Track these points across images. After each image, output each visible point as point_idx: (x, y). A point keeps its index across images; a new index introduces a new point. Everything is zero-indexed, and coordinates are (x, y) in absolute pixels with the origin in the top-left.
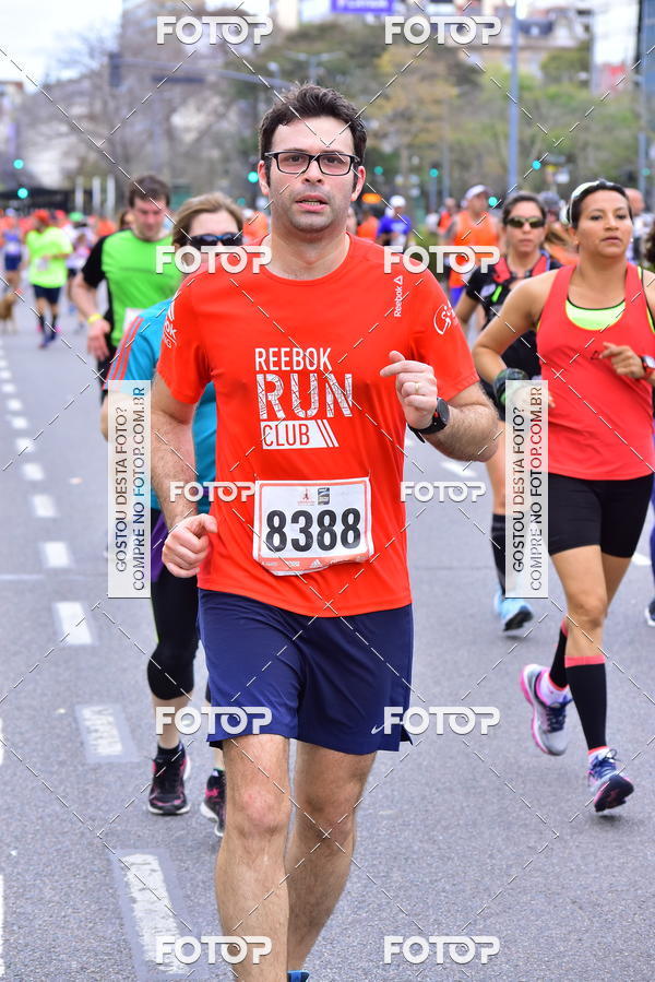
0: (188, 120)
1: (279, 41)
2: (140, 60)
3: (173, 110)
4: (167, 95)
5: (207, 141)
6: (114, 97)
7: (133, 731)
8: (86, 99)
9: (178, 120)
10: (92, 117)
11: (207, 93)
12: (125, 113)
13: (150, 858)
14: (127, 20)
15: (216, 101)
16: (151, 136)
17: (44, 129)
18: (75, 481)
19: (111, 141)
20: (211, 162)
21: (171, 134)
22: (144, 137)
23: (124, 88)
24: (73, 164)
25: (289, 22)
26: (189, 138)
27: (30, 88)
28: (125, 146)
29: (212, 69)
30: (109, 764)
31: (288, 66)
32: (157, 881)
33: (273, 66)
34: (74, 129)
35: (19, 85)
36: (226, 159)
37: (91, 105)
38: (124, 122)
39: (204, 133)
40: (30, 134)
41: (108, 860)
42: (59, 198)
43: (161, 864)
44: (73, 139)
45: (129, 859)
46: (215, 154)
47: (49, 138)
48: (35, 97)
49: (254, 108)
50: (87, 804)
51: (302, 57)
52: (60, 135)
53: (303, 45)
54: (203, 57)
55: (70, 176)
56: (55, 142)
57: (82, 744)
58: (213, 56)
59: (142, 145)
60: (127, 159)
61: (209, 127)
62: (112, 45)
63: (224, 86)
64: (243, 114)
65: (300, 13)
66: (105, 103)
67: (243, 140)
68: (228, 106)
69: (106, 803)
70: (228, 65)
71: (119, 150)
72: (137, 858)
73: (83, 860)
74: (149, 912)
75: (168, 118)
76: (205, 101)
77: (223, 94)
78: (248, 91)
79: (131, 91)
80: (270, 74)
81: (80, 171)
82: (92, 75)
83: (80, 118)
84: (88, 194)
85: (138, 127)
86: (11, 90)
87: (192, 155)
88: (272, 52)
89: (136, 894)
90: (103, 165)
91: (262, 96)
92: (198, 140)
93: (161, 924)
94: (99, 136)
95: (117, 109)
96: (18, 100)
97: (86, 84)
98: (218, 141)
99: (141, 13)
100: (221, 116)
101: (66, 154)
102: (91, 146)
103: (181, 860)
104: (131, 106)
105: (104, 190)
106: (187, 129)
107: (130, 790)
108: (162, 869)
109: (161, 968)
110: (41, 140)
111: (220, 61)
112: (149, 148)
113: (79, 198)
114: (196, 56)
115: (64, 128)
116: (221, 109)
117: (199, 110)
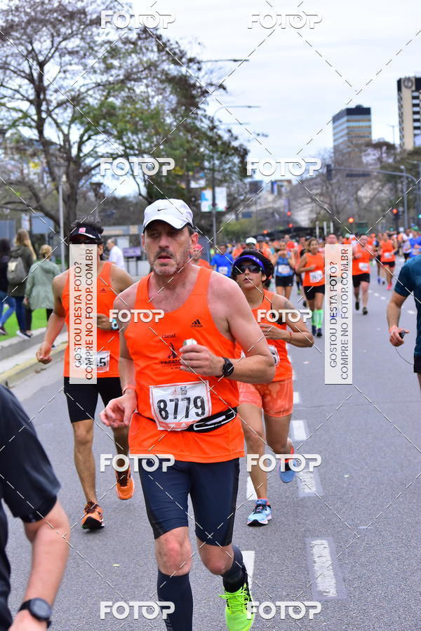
0: (365, 193)
1: (405, 155)
2: (342, 168)
3: (359, 189)
4: (355, 183)
5: (374, 203)
6: (331, 185)
7: (321, 481)
8: (320, 187)
9: (361, 193)
10: (321, 195)
11: (374, 181)
12: (336, 191)
13: (324, 542)
14: (336, 149)
15: (378, 184)
16: (348, 201)
17: (300, 201)
18: (306, 363)
19: (330, 205)
20: (377, 212)
21: (358, 200)
22: (345, 202)
23: (334, 181)
24: (314, 216)
25: (409, 146)
26: (365, 201)
27: (294, 183)
28: (336, 206)
29: (375, 169)
30: (309, 497)
31: (410, 167)
32: (326, 552)
33: (402, 167)
34: (313, 200)
35: (289, 182)
36: (384, 210)
37: (322, 189)
38: (336, 195)
39: (372, 199)
40: (294, 203)
41: (305, 543)
42: (309, 231)
43: (329, 545)
44: (314, 205)
45: (315, 542)
46: (379, 208)
47: (303, 205)
48: (296, 186)
49: (395, 186)
50: (298, 516)
51: (415, 162)
52: (308, 203)
53: (416, 157)
54: (371, 165)
55: (313, 221)
56: (305, 206)
57: (297, 487)
58: (376, 164)
59: (345, 206)
60: (338, 213)
61: (375, 195)
62: (328, 161)
63: (381, 177)
64: (391, 190)
65: (414, 143)
66: (327, 188)
67: (391, 201)
68: (383, 186)
69: (306, 516)
70: (382, 168)
71: (334, 208)
72: (318, 542)
73: (293, 543)
74: (321, 567)
75: (356, 193)
76: (373, 184)
77: (380, 181)
78: (391, 178)
79: (338, 181)
80: (401, 171)
81: (317, 219)
82: (320, 175)
83: (317, 194)
84: (322, 229)
85: (342, 197)
86: (285, 184)
87: (367, 209)
88: (402, 161)
89: (316, 559)
90: (328, 215)
91: (398, 181)
92: (370, 202)
93: (327, 573)
94: (326, 203)
95: (333, 191)
96: (288, 189)
97: (319, 180)
98: (379, 202)
99: (341, 147)
100: (381, 191)
101: (311, 211)
102: (322, 207)
103: (339, 542)
104: (339, 188)
105: (328, 227)
106: (366, 198)
107: (318, 509)
108: (330, 547)
109: (325, 594)
110: (299, 205)
111: (379, 166)
112: (348, 207)
113: (317, 231)
114: (368, 164)
115: (309, 200)
116: (380, 188)
117: (371, 189)
